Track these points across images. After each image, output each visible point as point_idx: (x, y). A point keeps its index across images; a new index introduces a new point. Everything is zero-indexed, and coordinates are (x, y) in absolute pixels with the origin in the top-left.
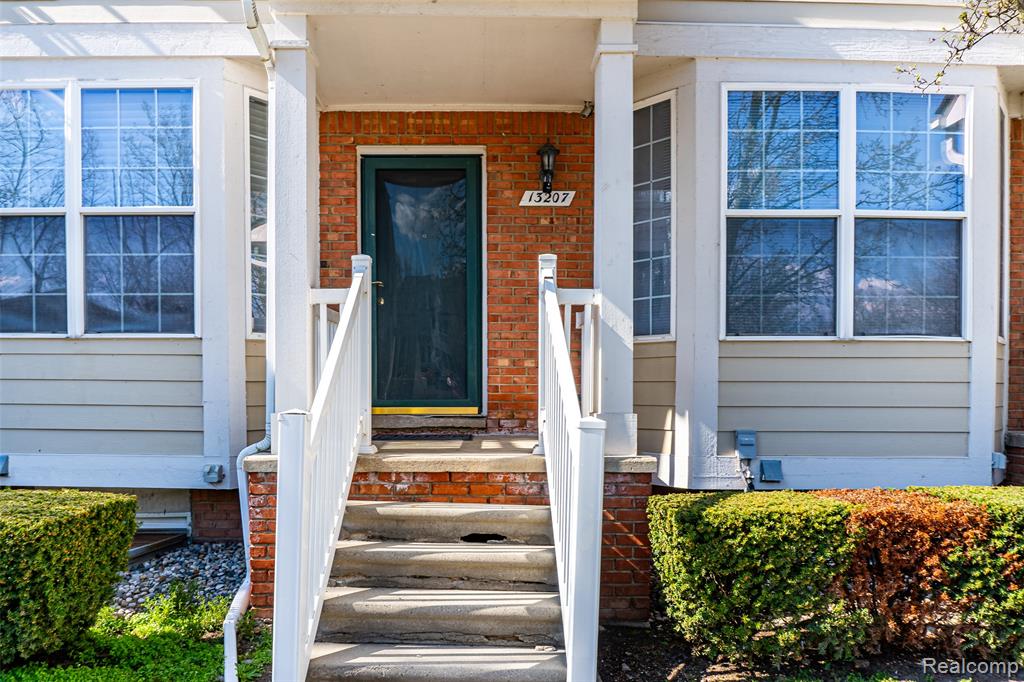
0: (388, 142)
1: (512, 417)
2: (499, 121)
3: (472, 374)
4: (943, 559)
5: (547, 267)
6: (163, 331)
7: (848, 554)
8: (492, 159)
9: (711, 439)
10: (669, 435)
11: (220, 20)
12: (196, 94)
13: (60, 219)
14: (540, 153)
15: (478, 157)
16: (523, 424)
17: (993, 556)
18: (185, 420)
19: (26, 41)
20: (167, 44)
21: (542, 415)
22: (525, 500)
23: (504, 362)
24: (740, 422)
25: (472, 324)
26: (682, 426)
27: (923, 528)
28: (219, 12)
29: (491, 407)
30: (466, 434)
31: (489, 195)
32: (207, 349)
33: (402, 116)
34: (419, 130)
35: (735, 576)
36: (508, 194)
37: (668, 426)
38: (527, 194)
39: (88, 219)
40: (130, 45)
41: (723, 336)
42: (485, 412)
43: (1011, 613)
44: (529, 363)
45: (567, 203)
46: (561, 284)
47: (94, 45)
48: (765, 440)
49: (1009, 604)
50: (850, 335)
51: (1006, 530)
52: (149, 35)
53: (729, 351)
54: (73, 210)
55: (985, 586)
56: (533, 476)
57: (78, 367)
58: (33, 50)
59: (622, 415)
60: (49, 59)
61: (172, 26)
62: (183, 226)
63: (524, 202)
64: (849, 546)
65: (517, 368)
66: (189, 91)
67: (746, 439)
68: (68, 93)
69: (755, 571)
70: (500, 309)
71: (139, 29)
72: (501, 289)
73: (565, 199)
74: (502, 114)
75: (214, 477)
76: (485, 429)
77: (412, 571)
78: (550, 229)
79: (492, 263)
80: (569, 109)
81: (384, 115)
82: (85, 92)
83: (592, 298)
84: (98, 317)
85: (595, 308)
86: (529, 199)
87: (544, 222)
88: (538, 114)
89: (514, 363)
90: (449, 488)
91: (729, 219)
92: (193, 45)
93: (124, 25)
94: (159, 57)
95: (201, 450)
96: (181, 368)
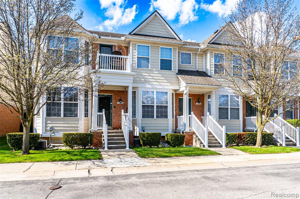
4: (243, 137)
6: (164, 118)
7: (237, 136)
8: (193, 99)
11: (170, 85)
14: (199, 99)
15: (191, 99)
18: (166, 128)
19: (150, 86)
20: (165, 87)
27: (242, 134)
31: (192, 103)
32: (169, 120)
36: (195, 103)
38: (197, 103)
39: (157, 106)
40: (161, 87)
41: (142, 118)
47: (157, 87)
51: (247, 134)
52: (163, 86)
54: (155, 105)
57: (155, 122)
61: (165, 85)
62: (167, 107)
66: (167, 92)
69: (231, 138)
71: (162, 85)
73: (200, 104)
82: (156, 92)
84: (157, 117)
87: (198, 106)
92: (168, 87)
93: (160, 85)
94: (164, 89)
95: (168, 131)
96: (166, 122)
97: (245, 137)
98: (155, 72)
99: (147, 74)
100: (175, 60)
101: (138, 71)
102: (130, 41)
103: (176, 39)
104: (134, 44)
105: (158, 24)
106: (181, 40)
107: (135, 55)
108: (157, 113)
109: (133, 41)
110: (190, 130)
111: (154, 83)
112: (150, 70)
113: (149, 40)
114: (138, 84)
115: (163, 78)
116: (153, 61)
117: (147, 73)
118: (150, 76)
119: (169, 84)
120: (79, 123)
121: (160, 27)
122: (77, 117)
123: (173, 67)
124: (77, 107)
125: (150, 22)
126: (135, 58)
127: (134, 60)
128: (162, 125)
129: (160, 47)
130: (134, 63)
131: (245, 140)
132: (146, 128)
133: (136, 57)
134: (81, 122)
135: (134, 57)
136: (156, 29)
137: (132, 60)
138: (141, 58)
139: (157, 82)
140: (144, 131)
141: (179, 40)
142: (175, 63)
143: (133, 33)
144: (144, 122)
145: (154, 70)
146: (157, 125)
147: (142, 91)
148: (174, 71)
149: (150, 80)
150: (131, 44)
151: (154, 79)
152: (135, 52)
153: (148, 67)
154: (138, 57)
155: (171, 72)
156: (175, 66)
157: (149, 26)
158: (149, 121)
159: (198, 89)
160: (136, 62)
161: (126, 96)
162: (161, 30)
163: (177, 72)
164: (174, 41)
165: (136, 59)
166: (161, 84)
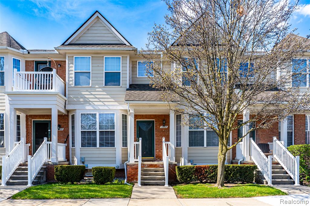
0: (141, 119)
1: (159, 159)
2: (157, 116)
3: (153, 152)
4: (204, 171)
5: (164, 139)
6: (110, 147)
7: (195, 170)
8: (156, 121)
9: (187, 161)
10: (181, 161)
12: (115, 114)
13: (96, 132)
14: (163, 121)
15: (154, 121)
16: (160, 159)
17: (210, 170)
18: (113, 159)
19: (91, 107)
20: (111, 108)
21: (163, 157)
22: (161, 167)
23: (158, 151)
24: (191, 159)
25: (153, 145)
26: (183, 159)
27: (202, 168)
28: (118, 103)
29: (156, 157)
30: (152, 161)
31: (155, 126)
32: (116, 149)
33: (143, 115)
34: (145, 117)
35: (183, 173)
36: (158, 126)
37: (181, 159)
38: (161, 126)
39: (100, 132)
40: (106, 108)
41: (188, 147)
42: (155, 158)
43: (211, 176)
44: (161, 151)
45: (167, 128)
46: (165, 141)
47: (101, 108)
48: (194, 161)
49: (211, 175)
50: (206, 147)
51: (211, 168)
52: (108, 106)
53: (189, 149)
54: (98, 130)
55: (209, 174)
56: (162, 165)
57: (98, 152)
58: (92, 108)
59: (173, 157)
60: (94, 109)
61: (112, 105)
62: (113, 133)
63: (161, 128)
64: (195, 169)
65: (160, 151)
66: (114, 114)
67: (191, 161)
68: (97, 114)
69: (185, 172)
70: (157, 143)
72: (157, 140)
73: (166, 127)
74: (157, 115)
75: (118, 167)
76: (155, 160)
77: (149, 174)
78: (164, 131)
79: (156, 136)
80: (167, 114)
81: (140, 115)
82: (100, 114)
83: (169, 143)
84: (101, 145)
85: (170, 144)
86: (161, 127)
87: (164, 130)
88: (163, 115)
89: (159, 151)
90: (152, 166)
91: (189, 131)
92: (115, 108)
93: (105, 105)
94: (110, 109)
95: (115, 163)
96: (113, 152)
97: (207, 172)
98: (97, 90)
99: (88, 93)
100: (124, 72)
101: (76, 89)
102: (66, 53)
103: (125, 44)
104: (71, 56)
105: (101, 28)
106: (131, 45)
107: (72, 70)
108: (100, 140)
109: (69, 53)
110: (135, 162)
111: (96, 103)
112: (91, 87)
113: (85, 50)
114: (76, 105)
115: (108, 97)
116: (94, 75)
117: (87, 91)
118: (92, 94)
119: (116, 103)
120: (6, 154)
121: (105, 32)
122: (4, 147)
123: (122, 81)
124: (4, 136)
125: (91, 27)
126: (72, 74)
127: (71, 76)
128: (106, 156)
129: (104, 57)
130: (71, 81)
131: (208, 175)
132: (86, 159)
133: (73, 72)
134: (8, 152)
135: (71, 72)
136: (98, 35)
137: (68, 77)
138: (80, 73)
139: (101, 101)
140: (83, 163)
141: (129, 45)
142: (124, 75)
143: (68, 43)
144: (83, 152)
145: (97, 86)
146: (100, 156)
147: (80, 114)
148: (124, 86)
149: (91, 100)
150: (67, 57)
151: (96, 98)
152: (72, 67)
153: (89, 84)
154: (75, 72)
155: (119, 87)
156: (126, 80)
157: (90, 32)
158: (90, 150)
159: (147, 108)
160: (74, 78)
161: (66, 121)
162: (106, 35)
163: (128, 87)
164: (122, 48)
165: (73, 76)
166: (106, 103)
